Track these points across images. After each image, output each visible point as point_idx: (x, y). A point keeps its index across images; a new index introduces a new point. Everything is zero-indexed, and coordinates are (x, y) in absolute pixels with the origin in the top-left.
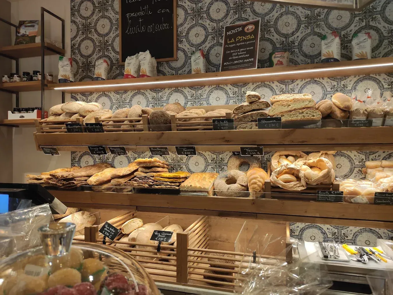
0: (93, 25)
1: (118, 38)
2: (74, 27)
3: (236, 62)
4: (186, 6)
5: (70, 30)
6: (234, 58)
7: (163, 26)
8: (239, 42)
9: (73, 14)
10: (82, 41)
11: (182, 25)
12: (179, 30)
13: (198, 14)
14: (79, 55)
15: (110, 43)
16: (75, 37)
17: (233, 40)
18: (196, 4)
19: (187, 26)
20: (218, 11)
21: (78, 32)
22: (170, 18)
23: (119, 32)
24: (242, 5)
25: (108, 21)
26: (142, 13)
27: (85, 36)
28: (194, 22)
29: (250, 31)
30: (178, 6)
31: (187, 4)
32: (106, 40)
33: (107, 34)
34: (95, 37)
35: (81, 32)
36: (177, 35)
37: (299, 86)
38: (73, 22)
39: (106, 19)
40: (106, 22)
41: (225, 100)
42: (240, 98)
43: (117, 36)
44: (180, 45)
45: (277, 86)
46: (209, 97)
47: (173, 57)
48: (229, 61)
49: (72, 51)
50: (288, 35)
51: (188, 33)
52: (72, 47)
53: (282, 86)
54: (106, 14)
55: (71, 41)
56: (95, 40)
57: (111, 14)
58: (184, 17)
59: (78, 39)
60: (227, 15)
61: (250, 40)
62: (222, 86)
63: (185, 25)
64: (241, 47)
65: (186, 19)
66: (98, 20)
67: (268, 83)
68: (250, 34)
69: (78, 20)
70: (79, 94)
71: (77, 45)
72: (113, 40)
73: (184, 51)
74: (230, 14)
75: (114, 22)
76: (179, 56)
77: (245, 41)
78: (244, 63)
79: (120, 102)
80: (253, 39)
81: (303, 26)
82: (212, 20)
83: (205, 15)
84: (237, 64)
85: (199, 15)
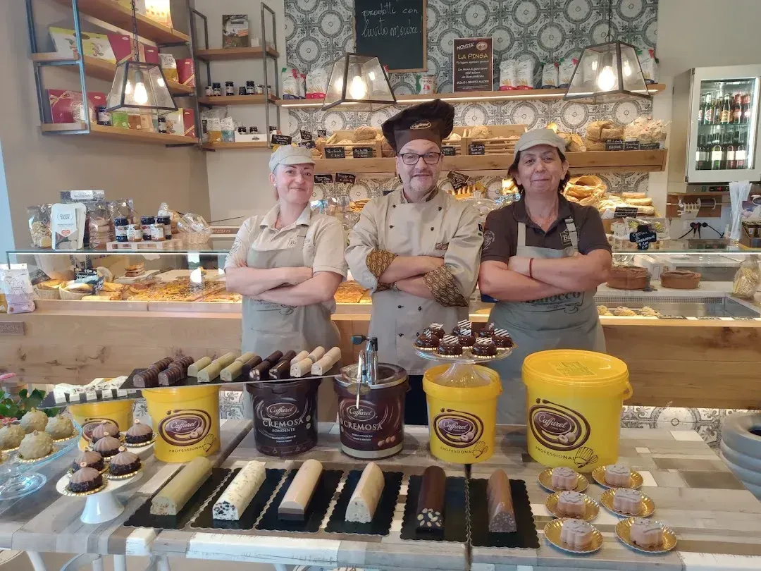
0: (316, 21)
1: (352, 40)
2: (290, 24)
3: (470, 82)
4: (437, 6)
5: (284, 27)
6: (467, 77)
7: (409, 30)
8: (471, 59)
9: (287, 6)
10: (303, 41)
11: (432, 29)
12: (429, 35)
13: (452, 17)
14: (298, 60)
15: (340, 46)
16: (292, 36)
17: (464, 57)
18: (449, 5)
19: (438, 31)
20: (476, 15)
21: (296, 29)
22: (418, 20)
23: (352, 32)
24: (503, 11)
25: (337, 18)
26: (383, 12)
27: (305, 35)
28: (447, 27)
29: (482, 49)
30: (427, 6)
31: (440, 6)
32: (335, 43)
33: (336, 35)
34: (320, 37)
35: (299, 30)
36: (427, 42)
37: (562, 106)
38: (288, 16)
39: (333, 15)
40: (334, 18)
41: (483, 119)
42: (499, 118)
43: (350, 37)
44: (430, 54)
45: (539, 105)
46: (464, 116)
47: (422, 68)
48: (463, 80)
49: (288, 54)
50: (552, 49)
51: (440, 40)
52: (287, 49)
53: (544, 105)
54: (333, 8)
55: (287, 41)
56: (320, 41)
57: (340, 9)
58: (435, 19)
59: (296, 39)
60: (486, 21)
61: (483, 59)
62: (480, 104)
63: (437, 30)
64: (474, 66)
65: (437, 22)
66: (323, 16)
67: (530, 102)
68: (483, 52)
69: (295, 13)
70: (300, 110)
71: (295, 46)
72: (345, 43)
73: (435, 60)
74: (490, 20)
75: (346, 20)
76: (429, 66)
77: (478, 59)
78: (478, 84)
79: (355, 121)
80: (486, 59)
81: (568, 40)
82: (468, 26)
83: (460, 20)
84: (472, 85)
85: (453, 19)
